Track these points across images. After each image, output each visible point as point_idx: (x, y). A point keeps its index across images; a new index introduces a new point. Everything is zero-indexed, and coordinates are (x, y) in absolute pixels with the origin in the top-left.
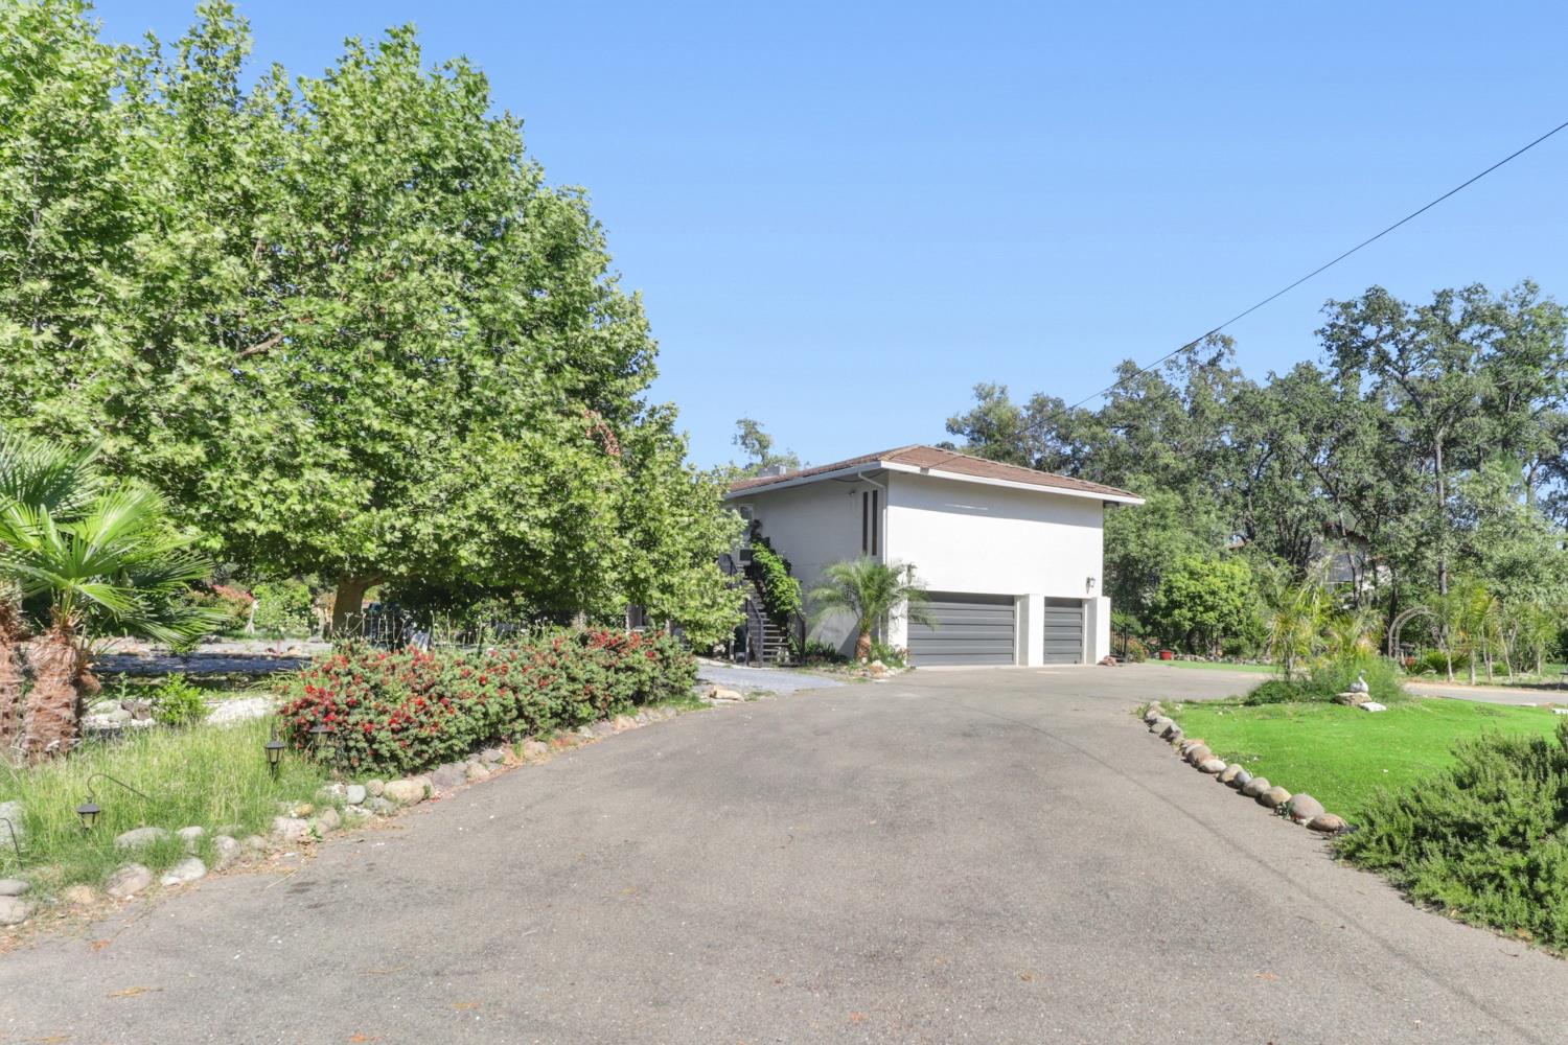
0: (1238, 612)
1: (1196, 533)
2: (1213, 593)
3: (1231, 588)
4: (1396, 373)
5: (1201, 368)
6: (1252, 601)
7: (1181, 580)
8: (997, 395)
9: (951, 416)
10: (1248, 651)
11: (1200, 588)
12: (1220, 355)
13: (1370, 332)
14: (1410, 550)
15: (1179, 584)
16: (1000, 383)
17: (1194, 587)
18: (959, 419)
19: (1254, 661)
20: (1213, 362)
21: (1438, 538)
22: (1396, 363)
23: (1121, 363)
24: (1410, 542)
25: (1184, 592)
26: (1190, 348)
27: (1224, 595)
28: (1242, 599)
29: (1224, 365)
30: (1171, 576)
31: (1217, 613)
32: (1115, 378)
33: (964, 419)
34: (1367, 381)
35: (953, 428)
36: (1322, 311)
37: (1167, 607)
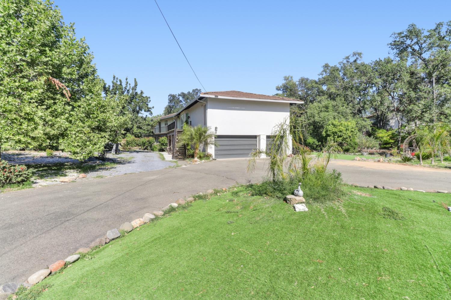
0: (350, 137)
1: (339, 113)
2: (341, 131)
3: (347, 130)
4: (418, 55)
5: (351, 63)
6: (355, 134)
7: (330, 128)
8: (290, 79)
9: (277, 86)
10: (352, 150)
11: (336, 130)
12: (357, 58)
13: (408, 42)
14: (419, 114)
15: (330, 129)
16: (291, 75)
17: (335, 130)
18: (279, 86)
19: (353, 154)
20: (355, 61)
21: (430, 109)
22: (418, 51)
23: (324, 65)
24: (419, 111)
25: (331, 132)
26: (348, 58)
27: (345, 132)
28: (352, 133)
29: (359, 62)
30: (327, 127)
31: (342, 138)
32: (322, 69)
33: (281, 86)
34: (409, 62)
35: (278, 89)
36: (391, 36)
37: (326, 136)
